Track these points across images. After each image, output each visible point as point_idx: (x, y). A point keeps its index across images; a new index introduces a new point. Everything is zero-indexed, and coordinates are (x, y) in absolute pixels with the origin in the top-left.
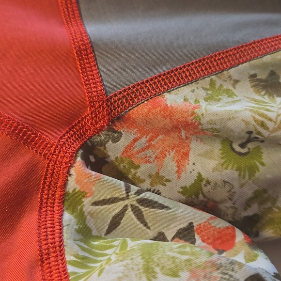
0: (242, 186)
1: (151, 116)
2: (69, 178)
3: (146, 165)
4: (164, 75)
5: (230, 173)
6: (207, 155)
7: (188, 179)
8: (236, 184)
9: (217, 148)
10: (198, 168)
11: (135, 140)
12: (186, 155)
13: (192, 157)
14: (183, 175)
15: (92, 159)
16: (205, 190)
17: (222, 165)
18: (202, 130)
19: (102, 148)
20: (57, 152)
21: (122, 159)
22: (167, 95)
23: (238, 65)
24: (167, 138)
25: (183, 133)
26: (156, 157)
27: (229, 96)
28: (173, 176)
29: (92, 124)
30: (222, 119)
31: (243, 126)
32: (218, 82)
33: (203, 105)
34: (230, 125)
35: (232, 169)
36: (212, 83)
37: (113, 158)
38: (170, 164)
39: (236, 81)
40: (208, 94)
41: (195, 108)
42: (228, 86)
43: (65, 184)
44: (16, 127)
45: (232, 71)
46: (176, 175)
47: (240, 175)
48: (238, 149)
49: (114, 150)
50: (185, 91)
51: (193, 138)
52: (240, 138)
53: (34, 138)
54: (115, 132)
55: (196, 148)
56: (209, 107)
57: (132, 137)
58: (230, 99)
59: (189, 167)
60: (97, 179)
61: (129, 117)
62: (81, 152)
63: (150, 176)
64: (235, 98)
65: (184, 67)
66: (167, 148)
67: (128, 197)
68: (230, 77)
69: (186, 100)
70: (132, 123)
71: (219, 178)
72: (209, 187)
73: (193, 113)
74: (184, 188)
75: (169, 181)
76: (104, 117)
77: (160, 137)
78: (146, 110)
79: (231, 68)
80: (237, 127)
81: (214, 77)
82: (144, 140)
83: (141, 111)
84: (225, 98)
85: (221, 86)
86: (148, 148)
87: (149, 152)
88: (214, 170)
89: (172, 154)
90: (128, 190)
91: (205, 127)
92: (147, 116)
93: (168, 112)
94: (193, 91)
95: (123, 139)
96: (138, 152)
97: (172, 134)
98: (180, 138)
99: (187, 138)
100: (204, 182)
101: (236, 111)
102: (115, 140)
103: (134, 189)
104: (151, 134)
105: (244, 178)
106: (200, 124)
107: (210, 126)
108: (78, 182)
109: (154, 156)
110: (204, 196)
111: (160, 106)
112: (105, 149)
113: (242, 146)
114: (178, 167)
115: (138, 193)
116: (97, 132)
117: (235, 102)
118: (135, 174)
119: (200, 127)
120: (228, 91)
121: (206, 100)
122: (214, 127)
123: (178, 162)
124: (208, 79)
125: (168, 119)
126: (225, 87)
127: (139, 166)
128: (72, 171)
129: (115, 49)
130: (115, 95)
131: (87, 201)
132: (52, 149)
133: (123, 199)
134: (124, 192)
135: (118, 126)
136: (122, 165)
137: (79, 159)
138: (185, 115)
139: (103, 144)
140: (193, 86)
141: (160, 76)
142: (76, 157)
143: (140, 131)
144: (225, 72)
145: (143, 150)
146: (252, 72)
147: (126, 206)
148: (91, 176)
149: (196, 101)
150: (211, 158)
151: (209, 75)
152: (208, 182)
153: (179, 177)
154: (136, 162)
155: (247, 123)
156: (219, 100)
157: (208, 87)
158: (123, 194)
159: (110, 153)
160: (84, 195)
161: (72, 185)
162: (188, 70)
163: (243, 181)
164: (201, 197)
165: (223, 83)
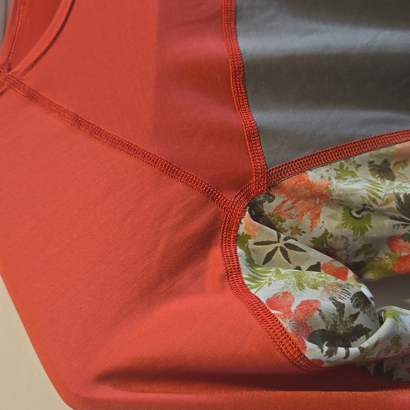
0: (355, 240)
1: (297, 187)
2: (240, 225)
3: (290, 220)
4: (308, 157)
5: (348, 231)
6: (333, 217)
7: (318, 233)
8: (351, 239)
9: (340, 213)
10: (326, 225)
11: (284, 202)
12: (318, 215)
13: (322, 217)
14: (315, 229)
15: (254, 213)
16: (329, 241)
17: (343, 225)
18: (332, 200)
19: (260, 206)
20: (233, 206)
21: (273, 214)
22: (309, 173)
23: (361, 154)
24: (306, 202)
25: (318, 201)
26: (297, 215)
27: (353, 177)
28: (307, 230)
29: (255, 188)
30: (347, 194)
31: (361, 200)
32: (346, 165)
33: (334, 181)
34: (352, 198)
35: (349, 228)
36: (341, 166)
37: (267, 213)
38: (306, 221)
39: (359, 166)
40: (338, 174)
41: (328, 184)
42: (352, 168)
43: (238, 229)
44: (207, 187)
45: (357, 158)
46: (310, 229)
47: (354, 233)
48: (355, 215)
49: (268, 208)
50: (322, 170)
51: (325, 204)
52: (357, 208)
53: (218, 196)
54: (271, 195)
55: (326, 211)
56: (338, 184)
57: (282, 200)
58: (353, 179)
59: (320, 224)
60: (260, 228)
61: (281, 185)
62: (248, 208)
63: (291, 228)
64: (357, 179)
65: (323, 152)
66: (305, 210)
67: (278, 242)
68: (355, 162)
69: (322, 177)
70: (283, 190)
71: (340, 233)
72: (332, 239)
73: (327, 188)
74: (314, 238)
75: (304, 232)
76: (264, 184)
77: (301, 201)
78: (294, 182)
79: (356, 155)
80: (356, 200)
81: (343, 161)
82: (289, 202)
83: (290, 182)
84: (350, 178)
85: (348, 168)
86: (292, 208)
87: (292, 211)
88: (337, 228)
89: (308, 214)
90: (279, 237)
91: (333, 198)
92: (294, 186)
93: (310, 185)
94: (327, 171)
95: (275, 201)
96: (285, 211)
97: (310, 200)
98: (315, 203)
99: (320, 204)
100: (329, 236)
101: (357, 189)
102: (270, 201)
103: (283, 236)
104: (295, 199)
105: (357, 235)
106: (331, 195)
107: (337, 198)
108: (245, 228)
109: (295, 215)
110: (328, 245)
111: (304, 180)
112: (262, 206)
113: (358, 213)
114: (312, 223)
115: (285, 239)
116: (258, 194)
117: (356, 181)
118: (281, 226)
119: (331, 198)
120: (352, 172)
121: (336, 178)
122: (341, 199)
123: (311, 220)
124: (338, 163)
125: (309, 190)
126: (350, 169)
127: (284, 221)
128: (243, 221)
129: (275, 134)
130: (273, 169)
131: (251, 241)
132: (230, 204)
133: (275, 243)
134: (276, 238)
135: (273, 192)
136: (272, 219)
137: (247, 213)
138: (321, 189)
139: (261, 203)
140: (328, 167)
141: (305, 158)
142: (246, 211)
143: (287, 196)
144: (351, 158)
145: (289, 209)
146: (371, 160)
147: (277, 247)
148: (255, 225)
149: (330, 179)
150: (335, 219)
151: (340, 159)
152: (332, 236)
153: (312, 231)
154: (283, 217)
155: (363, 198)
156: (346, 179)
157: (338, 168)
158: (276, 239)
159: (265, 210)
160: (249, 237)
161: (242, 230)
162: (325, 155)
163: (356, 237)
164: (325, 245)
165: (349, 166)
